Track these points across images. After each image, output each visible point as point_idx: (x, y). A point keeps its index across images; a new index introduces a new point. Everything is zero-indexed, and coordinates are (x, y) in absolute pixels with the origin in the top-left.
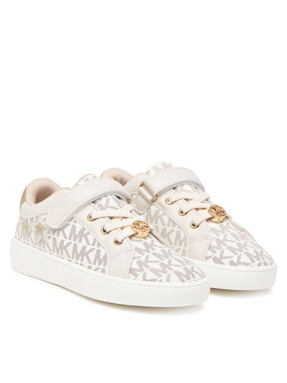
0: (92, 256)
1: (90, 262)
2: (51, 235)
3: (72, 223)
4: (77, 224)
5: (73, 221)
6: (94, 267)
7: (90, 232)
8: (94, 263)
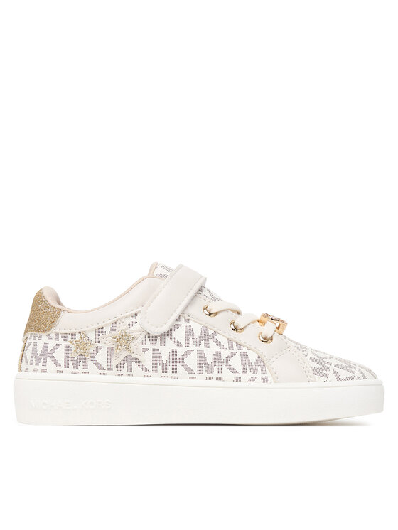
0: (236, 362)
1: (234, 372)
2: (148, 344)
3: (182, 322)
4: (191, 323)
5: (183, 320)
6: (245, 378)
7: (218, 331)
8: (244, 372)
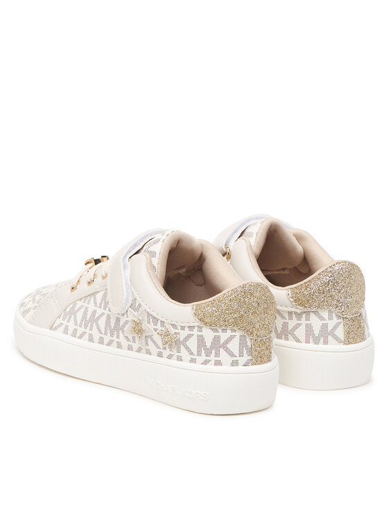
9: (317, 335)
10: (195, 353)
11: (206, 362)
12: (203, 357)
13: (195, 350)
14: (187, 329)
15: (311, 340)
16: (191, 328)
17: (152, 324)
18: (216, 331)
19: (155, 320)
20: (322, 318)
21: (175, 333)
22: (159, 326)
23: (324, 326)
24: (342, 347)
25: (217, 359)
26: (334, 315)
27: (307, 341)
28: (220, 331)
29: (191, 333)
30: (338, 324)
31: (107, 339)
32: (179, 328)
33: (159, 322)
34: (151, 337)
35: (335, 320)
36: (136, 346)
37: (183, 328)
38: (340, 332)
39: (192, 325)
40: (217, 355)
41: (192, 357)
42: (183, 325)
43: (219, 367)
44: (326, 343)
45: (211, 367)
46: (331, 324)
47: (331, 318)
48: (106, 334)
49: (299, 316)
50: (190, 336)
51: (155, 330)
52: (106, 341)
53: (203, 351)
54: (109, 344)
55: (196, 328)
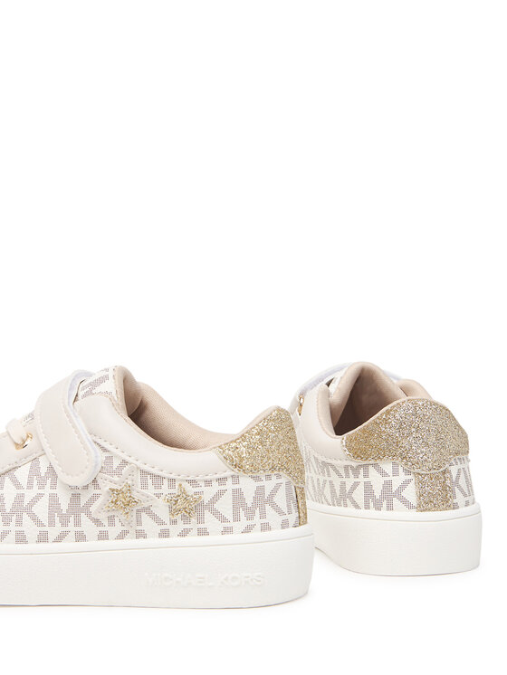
9: (378, 497)
10: (230, 518)
11: (248, 529)
12: (244, 522)
13: (229, 514)
14: (215, 484)
15: (371, 504)
16: (221, 480)
17: (151, 486)
18: (257, 479)
19: (158, 479)
20: (384, 474)
21: (196, 493)
22: (165, 489)
23: (388, 484)
24: (414, 514)
25: (264, 521)
26: (401, 469)
27: (367, 507)
28: (263, 478)
29: (223, 488)
30: (408, 482)
31: (54, 532)
32: (203, 484)
33: (166, 482)
34: (147, 510)
35: (402, 477)
36: (115, 530)
37: (208, 483)
38: (411, 493)
39: (223, 475)
40: (263, 515)
41: (226, 525)
42: (208, 478)
43: (267, 533)
44: (390, 508)
45: (256, 534)
46: (397, 482)
47: (395, 473)
48: (52, 523)
49: (356, 471)
50: (220, 494)
51: (158, 496)
52: (52, 537)
53: (242, 513)
54: (60, 539)
55: (230, 480)
